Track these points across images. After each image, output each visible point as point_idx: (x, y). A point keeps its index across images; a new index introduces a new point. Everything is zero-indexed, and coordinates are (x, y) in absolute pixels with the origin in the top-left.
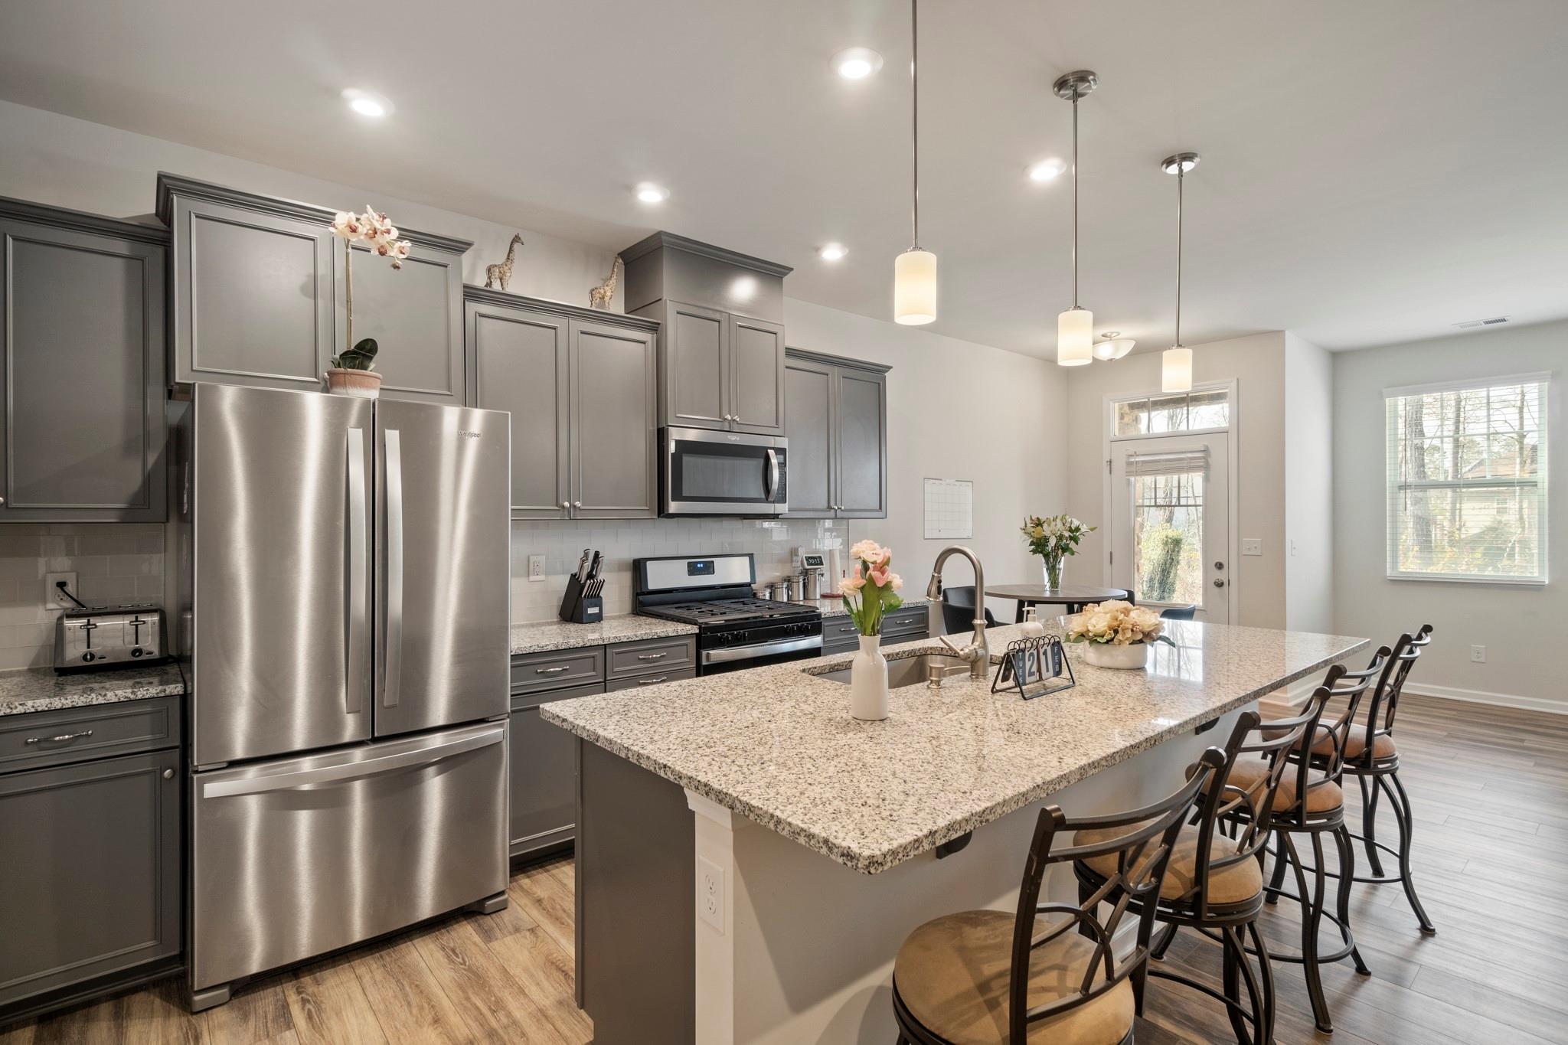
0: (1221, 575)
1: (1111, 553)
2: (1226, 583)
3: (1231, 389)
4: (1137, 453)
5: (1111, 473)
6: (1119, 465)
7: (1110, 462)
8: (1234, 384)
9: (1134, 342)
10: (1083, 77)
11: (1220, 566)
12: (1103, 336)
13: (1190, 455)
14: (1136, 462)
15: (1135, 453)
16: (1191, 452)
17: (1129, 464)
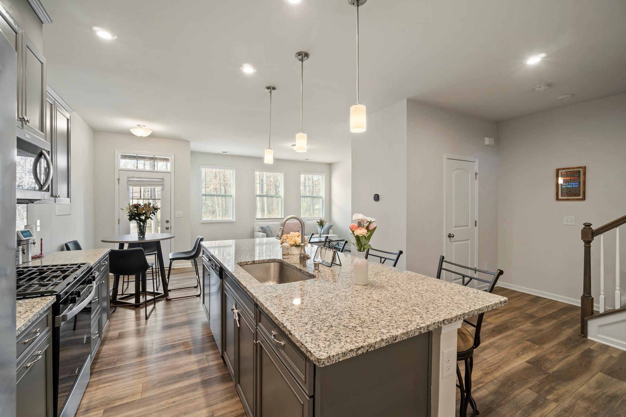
0: (168, 225)
1: (119, 220)
2: (170, 227)
3: (171, 158)
4: (134, 177)
5: (119, 184)
6: (124, 181)
7: (119, 179)
8: (173, 156)
9: (151, 132)
10: (307, 55)
11: (167, 222)
12: (138, 125)
13: (156, 180)
14: (134, 180)
15: (133, 176)
16: (157, 179)
17: (128, 181)
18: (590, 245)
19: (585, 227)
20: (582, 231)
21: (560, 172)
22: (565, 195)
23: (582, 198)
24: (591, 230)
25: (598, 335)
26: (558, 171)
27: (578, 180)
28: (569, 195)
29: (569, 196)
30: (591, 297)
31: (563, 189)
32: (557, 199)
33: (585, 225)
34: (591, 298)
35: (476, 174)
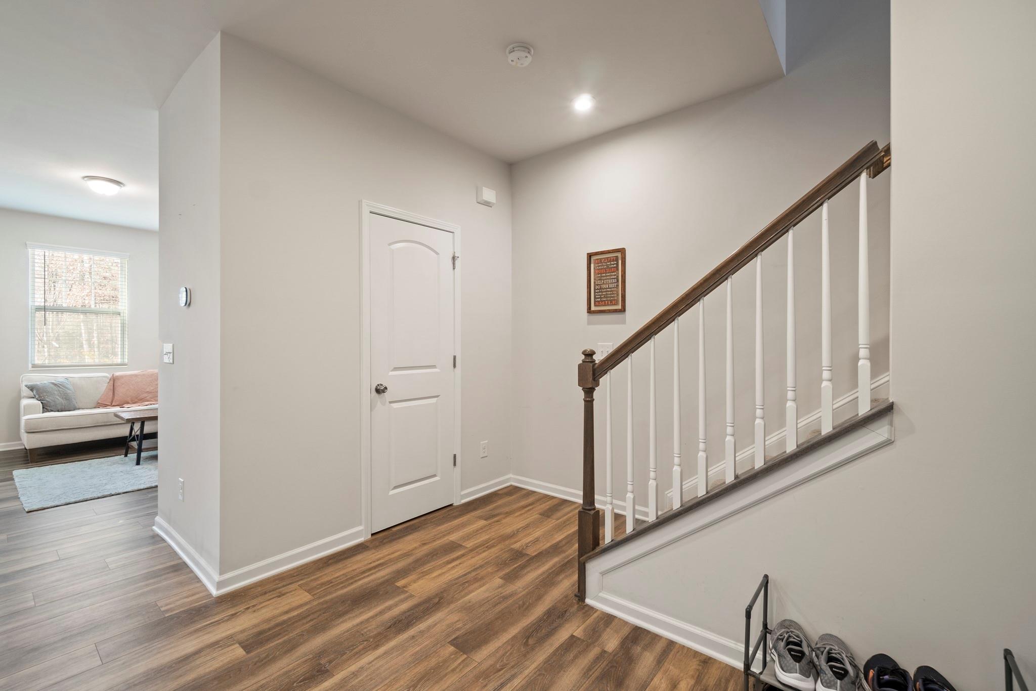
18: (592, 397)
19: (585, 358)
20: (580, 366)
21: (593, 258)
22: (599, 303)
23: (620, 308)
24: (591, 365)
25: (601, 594)
26: (590, 256)
27: (615, 273)
28: (604, 302)
29: (605, 305)
30: (594, 509)
31: (596, 291)
32: (589, 311)
33: (585, 355)
34: (592, 512)
35: (454, 258)
